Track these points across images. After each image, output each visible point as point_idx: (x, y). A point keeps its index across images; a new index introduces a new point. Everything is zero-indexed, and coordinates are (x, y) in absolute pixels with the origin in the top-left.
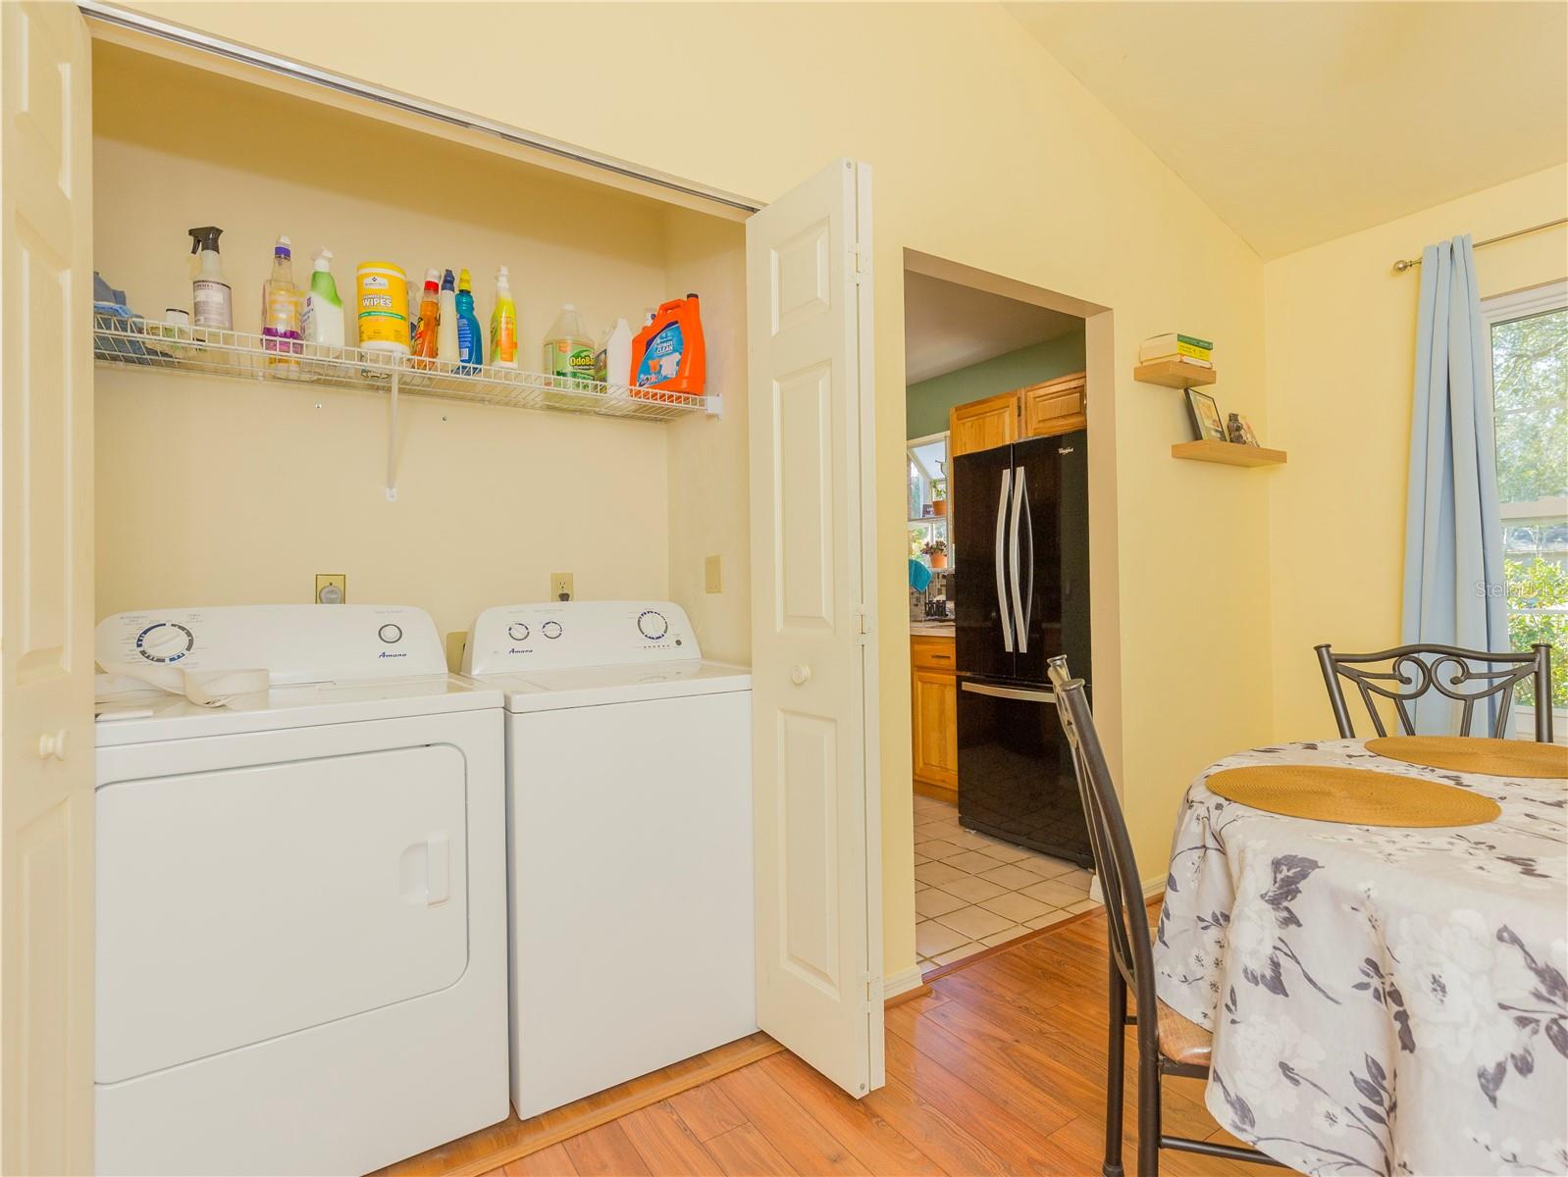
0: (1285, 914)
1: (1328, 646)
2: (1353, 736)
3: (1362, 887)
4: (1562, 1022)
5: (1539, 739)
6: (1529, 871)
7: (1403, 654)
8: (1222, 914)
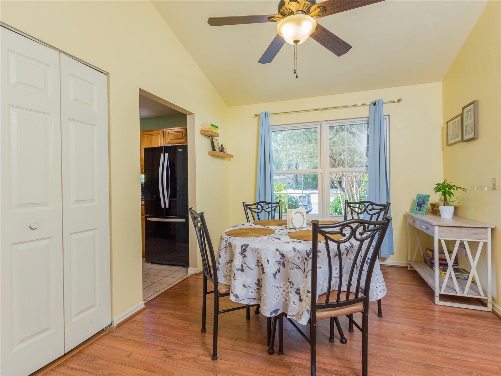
0: (244, 256)
1: (245, 202)
2: (250, 222)
3: (256, 247)
4: (284, 262)
5: (280, 219)
6: (280, 240)
7: (258, 203)
8: (231, 260)
